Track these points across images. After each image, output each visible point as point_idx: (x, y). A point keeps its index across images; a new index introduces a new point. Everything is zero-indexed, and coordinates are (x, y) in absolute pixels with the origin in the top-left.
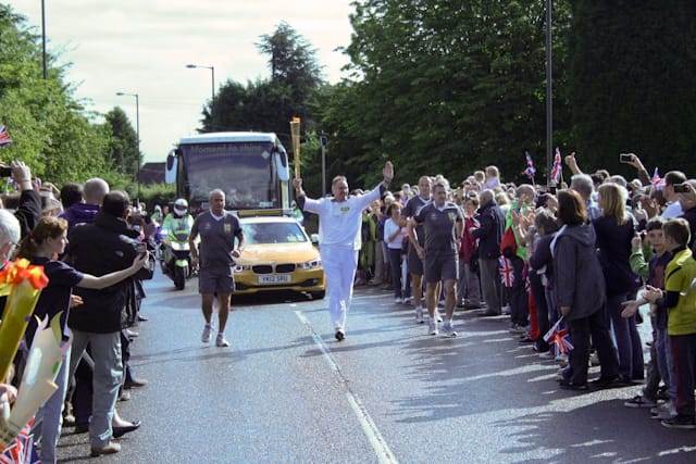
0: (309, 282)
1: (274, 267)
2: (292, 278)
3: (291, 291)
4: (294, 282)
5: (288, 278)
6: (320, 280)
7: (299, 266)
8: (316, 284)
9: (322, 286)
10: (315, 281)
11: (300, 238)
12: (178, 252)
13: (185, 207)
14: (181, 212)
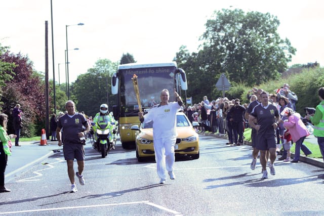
0: (189, 149)
2: (179, 147)
3: (178, 154)
4: (180, 149)
5: (177, 147)
6: (196, 148)
7: (183, 140)
8: (193, 150)
9: (197, 152)
10: (193, 149)
11: (186, 124)
12: (101, 135)
13: (106, 109)
14: (104, 112)
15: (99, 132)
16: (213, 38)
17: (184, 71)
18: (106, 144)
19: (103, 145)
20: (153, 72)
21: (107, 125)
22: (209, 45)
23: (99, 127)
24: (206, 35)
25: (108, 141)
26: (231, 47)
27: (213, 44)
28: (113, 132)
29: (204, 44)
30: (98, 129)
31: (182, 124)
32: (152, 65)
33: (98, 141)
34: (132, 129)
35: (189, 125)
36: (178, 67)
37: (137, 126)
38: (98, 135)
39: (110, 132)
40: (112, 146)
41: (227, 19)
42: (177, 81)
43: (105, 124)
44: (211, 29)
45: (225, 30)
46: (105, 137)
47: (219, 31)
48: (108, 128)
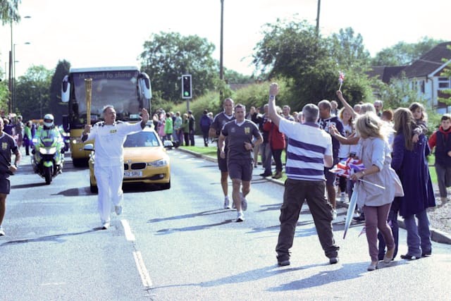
0: (157, 176)
1: (130, 165)
2: (143, 174)
3: (143, 183)
4: (145, 176)
5: (140, 173)
6: (166, 175)
7: (152, 163)
8: (163, 178)
9: (167, 180)
10: (162, 176)
11: (155, 143)
12: (45, 155)
13: (52, 121)
14: (49, 125)
15: (43, 151)
16: (150, 58)
17: (148, 77)
18: (51, 167)
19: (48, 168)
20: (111, 76)
21: (52, 142)
22: (146, 64)
23: (43, 145)
24: (143, 55)
25: (54, 162)
26: (166, 67)
27: (150, 64)
28: (60, 151)
29: (142, 63)
30: (41, 147)
31: (150, 144)
32: (110, 68)
33: (42, 162)
34: (85, 149)
35: (159, 145)
36: (142, 71)
37: (92, 145)
38: (41, 155)
39: (57, 151)
40: (59, 169)
41: (163, 41)
42: (140, 87)
43: (50, 140)
44: (147, 50)
45: (161, 52)
46: (50, 157)
47: (156, 51)
48: (54, 147)
